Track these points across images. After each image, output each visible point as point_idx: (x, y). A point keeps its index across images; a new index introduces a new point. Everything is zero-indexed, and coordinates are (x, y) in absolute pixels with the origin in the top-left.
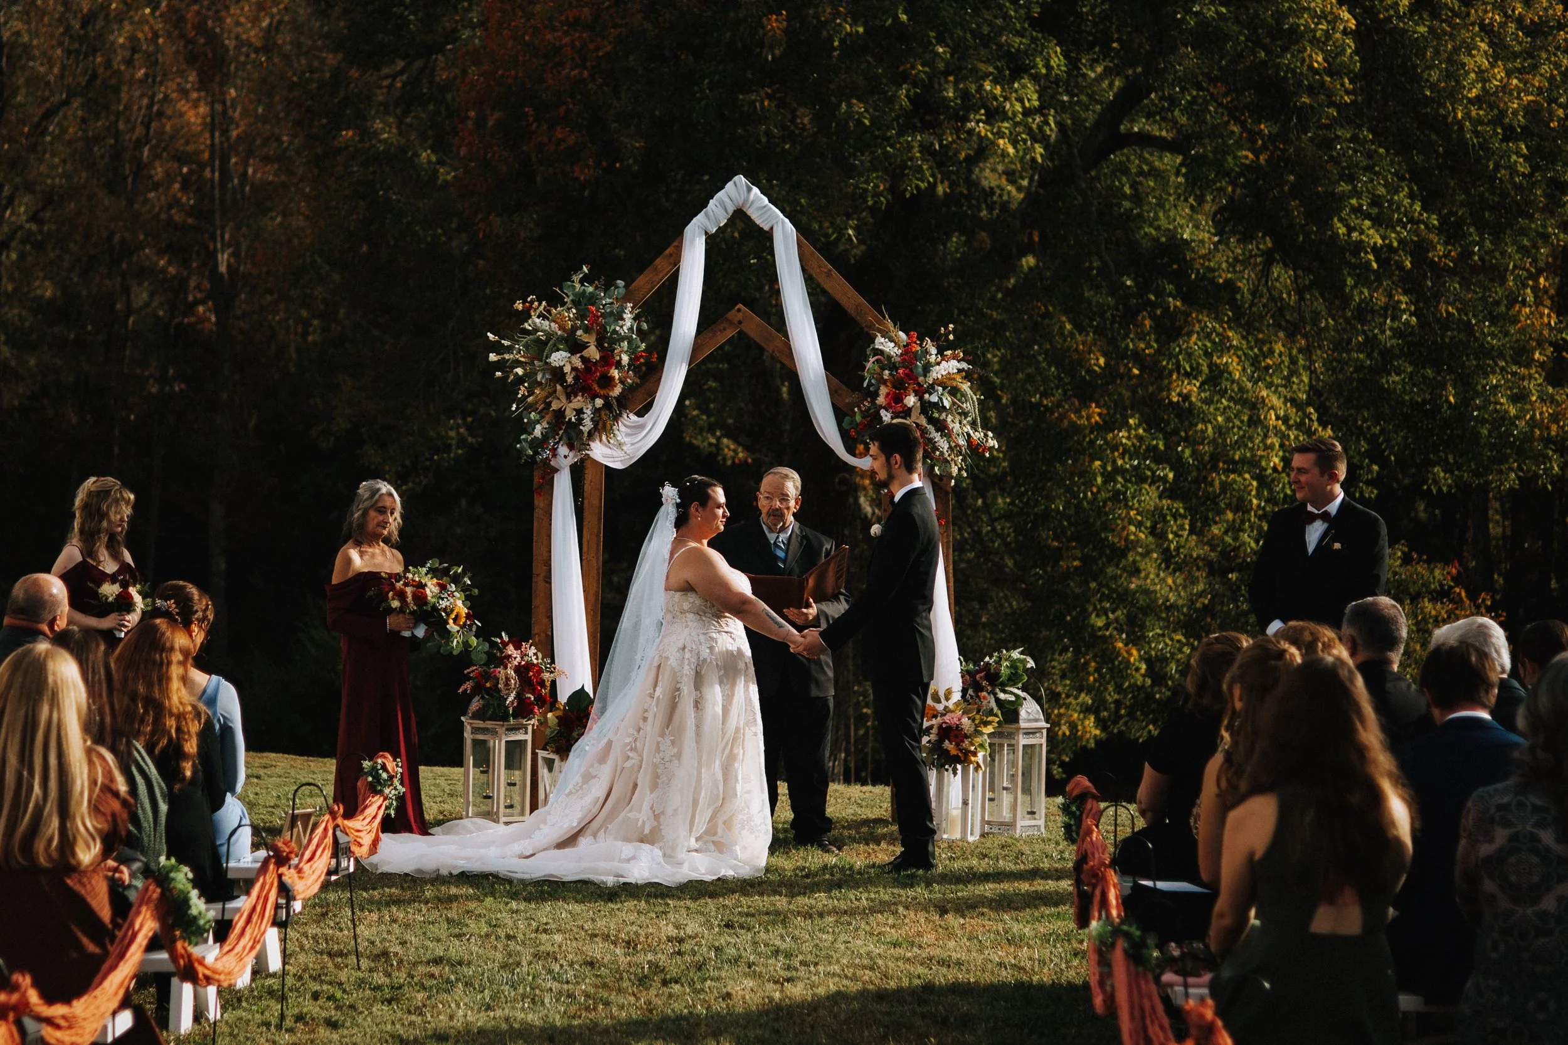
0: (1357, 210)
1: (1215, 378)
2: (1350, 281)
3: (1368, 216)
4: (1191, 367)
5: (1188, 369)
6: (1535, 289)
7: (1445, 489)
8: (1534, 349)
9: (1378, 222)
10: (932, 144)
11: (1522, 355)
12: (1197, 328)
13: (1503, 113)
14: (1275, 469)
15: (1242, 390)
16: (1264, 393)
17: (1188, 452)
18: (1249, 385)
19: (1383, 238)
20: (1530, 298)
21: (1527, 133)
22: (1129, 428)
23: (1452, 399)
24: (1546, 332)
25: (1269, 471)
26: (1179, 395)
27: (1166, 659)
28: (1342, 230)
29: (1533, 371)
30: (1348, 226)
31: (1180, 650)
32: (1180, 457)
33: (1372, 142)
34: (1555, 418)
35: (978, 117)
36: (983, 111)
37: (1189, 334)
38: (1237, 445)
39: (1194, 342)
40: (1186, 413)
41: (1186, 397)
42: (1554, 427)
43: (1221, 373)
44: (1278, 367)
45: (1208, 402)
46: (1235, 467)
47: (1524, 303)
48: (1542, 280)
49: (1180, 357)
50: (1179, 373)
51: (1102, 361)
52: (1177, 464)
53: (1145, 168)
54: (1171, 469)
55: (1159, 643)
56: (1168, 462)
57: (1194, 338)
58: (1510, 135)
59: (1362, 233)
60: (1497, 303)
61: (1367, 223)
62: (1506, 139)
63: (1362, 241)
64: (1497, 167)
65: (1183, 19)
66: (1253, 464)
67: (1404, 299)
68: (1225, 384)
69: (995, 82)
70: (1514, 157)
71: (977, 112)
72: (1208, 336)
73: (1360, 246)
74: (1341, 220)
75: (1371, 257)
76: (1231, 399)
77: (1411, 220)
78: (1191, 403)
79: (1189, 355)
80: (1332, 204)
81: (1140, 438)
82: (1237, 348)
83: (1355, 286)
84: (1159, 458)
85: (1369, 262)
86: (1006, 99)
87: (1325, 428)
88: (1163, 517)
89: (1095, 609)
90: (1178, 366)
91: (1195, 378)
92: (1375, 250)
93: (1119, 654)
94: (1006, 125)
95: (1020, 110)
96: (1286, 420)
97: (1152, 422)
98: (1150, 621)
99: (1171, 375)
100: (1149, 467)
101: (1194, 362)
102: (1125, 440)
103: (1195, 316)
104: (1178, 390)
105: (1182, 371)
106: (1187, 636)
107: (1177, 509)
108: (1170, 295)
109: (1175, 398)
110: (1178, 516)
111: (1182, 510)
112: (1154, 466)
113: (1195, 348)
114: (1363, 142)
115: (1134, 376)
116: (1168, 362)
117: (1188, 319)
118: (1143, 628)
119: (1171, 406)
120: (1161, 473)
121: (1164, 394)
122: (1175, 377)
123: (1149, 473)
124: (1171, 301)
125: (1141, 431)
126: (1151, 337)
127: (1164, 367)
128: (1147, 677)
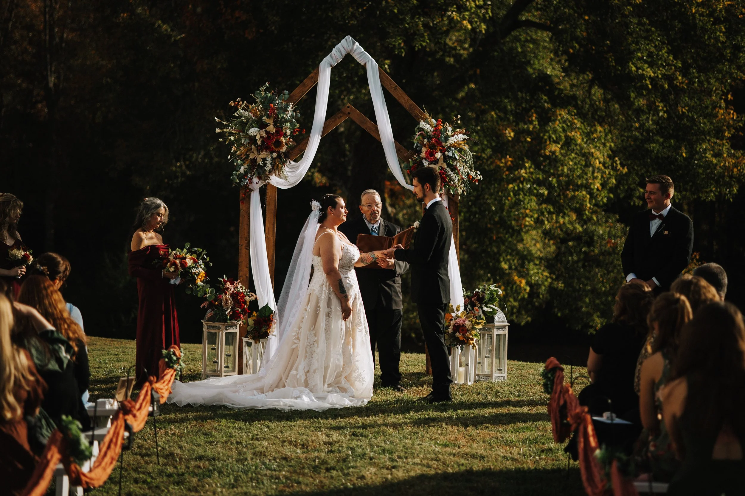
0: (641, 59)
1: (568, 143)
2: (633, 95)
3: (646, 62)
4: (556, 137)
5: (555, 138)
6: (726, 100)
7: (677, 201)
8: (725, 131)
9: (651, 65)
10: (429, 23)
11: (718, 133)
12: (559, 118)
13: (715, 10)
14: (598, 189)
15: (582, 148)
16: (593, 150)
17: (555, 180)
18: (585, 146)
19: (654, 73)
20: (723, 105)
21: (726, 20)
22: (526, 168)
23: (684, 155)
24: (731, 122)
25: (595, 191)
26: (550, 152)
27: (539, 285)
28: (634, 69)
29: (724, 141)
30: (636, 67)
31: (546, 280)
32: (550, 183)
33: (649, 25)
34: (736, 165)
35: (452, 9)
36: (455, 6)
37: (555, 121)
38: (579, 177)
39: (557, 125)
40: (553, 160)
41: (554, 153)
42: (735, 170)
43: (571, 139)
44: (599, 138)
45: (564, 155)
46: (578, 187)
47: (720, 107)
48: (729, 96)
49: (551, 132)
50: (550, 141)
51: (512, 134)
52: (550, 187)
53: (529, 38)
54: (547, 189)
55: (535, 277)
56: (545, 186)
57: (557, 122)
58: (717, 22)
59: (643, 70)
60: (707, 107)
61: (646, 65)
62: (714, 24)
63: (643, 74)
64: (709, 38)
66: (587, 187)
67: (661, 105)
68: (573, 146)
70: (718, 33)
71: (452, 7)
72: (564, 122)
73: (643, 77)
74: (633, 64)
75: (648, 82)
76: (576, 154)
77: (668, 64)
78: (556, 156)
79: (555, 131)
80: (629, 55)
81: (532, 173)
82: (579, 129)
83: (636, 97)
84: (540, 183)
85: (647, 85)
87: (623, 168)
88: (542, 213)
89: (504, 260)
90: (550, 137)
91: (559, 144)
92: (650, 77)
93: (515, 283)
94: (467, 13)
95: (474, 6)
96: (604, 164)
97: (537, 166)
98: (531, 266)
99: (546, 142)
100: (535, 189)
101: (558, 135)
102: (524, 175)
103: (558, 112)
104: (549, 149)
105: (552, 140)
106: (550, 273)
107: (550, 209)
108: (545, 101)
109: (548, 154)
110: (550, 213)
111: (552, 210)
112: (538, 188)
113: (558, 128)
114: (644, 25)
115: (528, 142)
116: (544, 135)
117: (554, 114)
118: (528, 270)
119: (546, 157)
120: (541, 191)
121: (543, 151)
122: (548, 142)
123: (535, 191)
124: (546, 105)
125: (532, 170)
126: (536, 123)
127: (542, 138)
128: (530, 294)
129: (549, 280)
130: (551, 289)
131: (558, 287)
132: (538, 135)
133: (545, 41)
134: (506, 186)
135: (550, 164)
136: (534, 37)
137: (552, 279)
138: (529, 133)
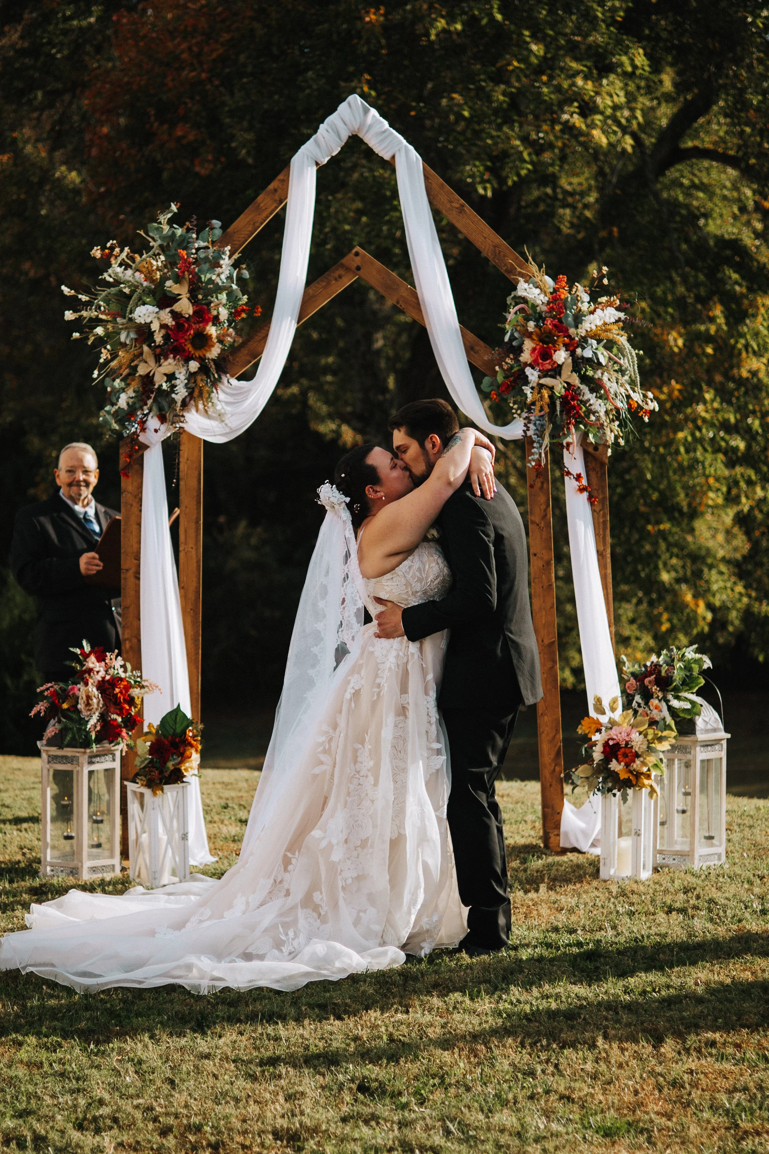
4: (758, 345)
5: (756, 348)
12: (763, 310)
17: (757, 422)
22: (705, 402)
26: (749, 371)
27: (728, 609)
31: (740, 600)
32: (749, 429)
35: (572, 109)
36: (576, 104)
37: (755, 316)
39: (760, 322)
40: (754, 387)
41: (754, 373)
49: (748, 337)
50: (747, 352)
51: (680, 342)
52: (748, 434)
53: (697, 181)
54: (743, 438)
55: (721, 593)
56: (738, 432)
57: (760, 319)
65: (753, 23)
69: (586, 78)
71: (571, 105)
78: (759, 380)
79: (756, 334)
81: (717, 411)
84: (731, 428)
86: (597, 93)
88: (736, 483)
89: (666, 566)
90: (747, 346)
91: (763, 357)
93: (687, 606)
94: (598, 117)
95: (610, 103)
97: (726, 397)
98: (714, 575)
99: (740, 354)
100: (723, 439)
101: (761, 342)
102: (703, 414)
103: (760, 300)
104: (748, 367)
105: (750, 349)
106: (745, 587)
107: (749, 477)
108: (736, 283)
109: (745, 374)
110: (750, 483)
111: (754, 477)
112: (727, 437)
113: (761, 328)
115: (707, 356)
116: (737, 342)
117: (753, 304)
118: (707, 582)
119: (741, 382)
120: (733, 443)
121: (735, 371)
122: (744, 354)
123: (723, 444)
124: (737, 288)
125: (716, 405)
126: (721, 320)
127: (734, 347)
128: (711, 625)
129: (745, 600)
130: (748, 615)
131: (759, 613)
132: (726, 343)
133: (725, 187)
134: (671, 436)
135: (746, 393)
136: (705, 180)
137: (749, 596)
138: (708, 339)
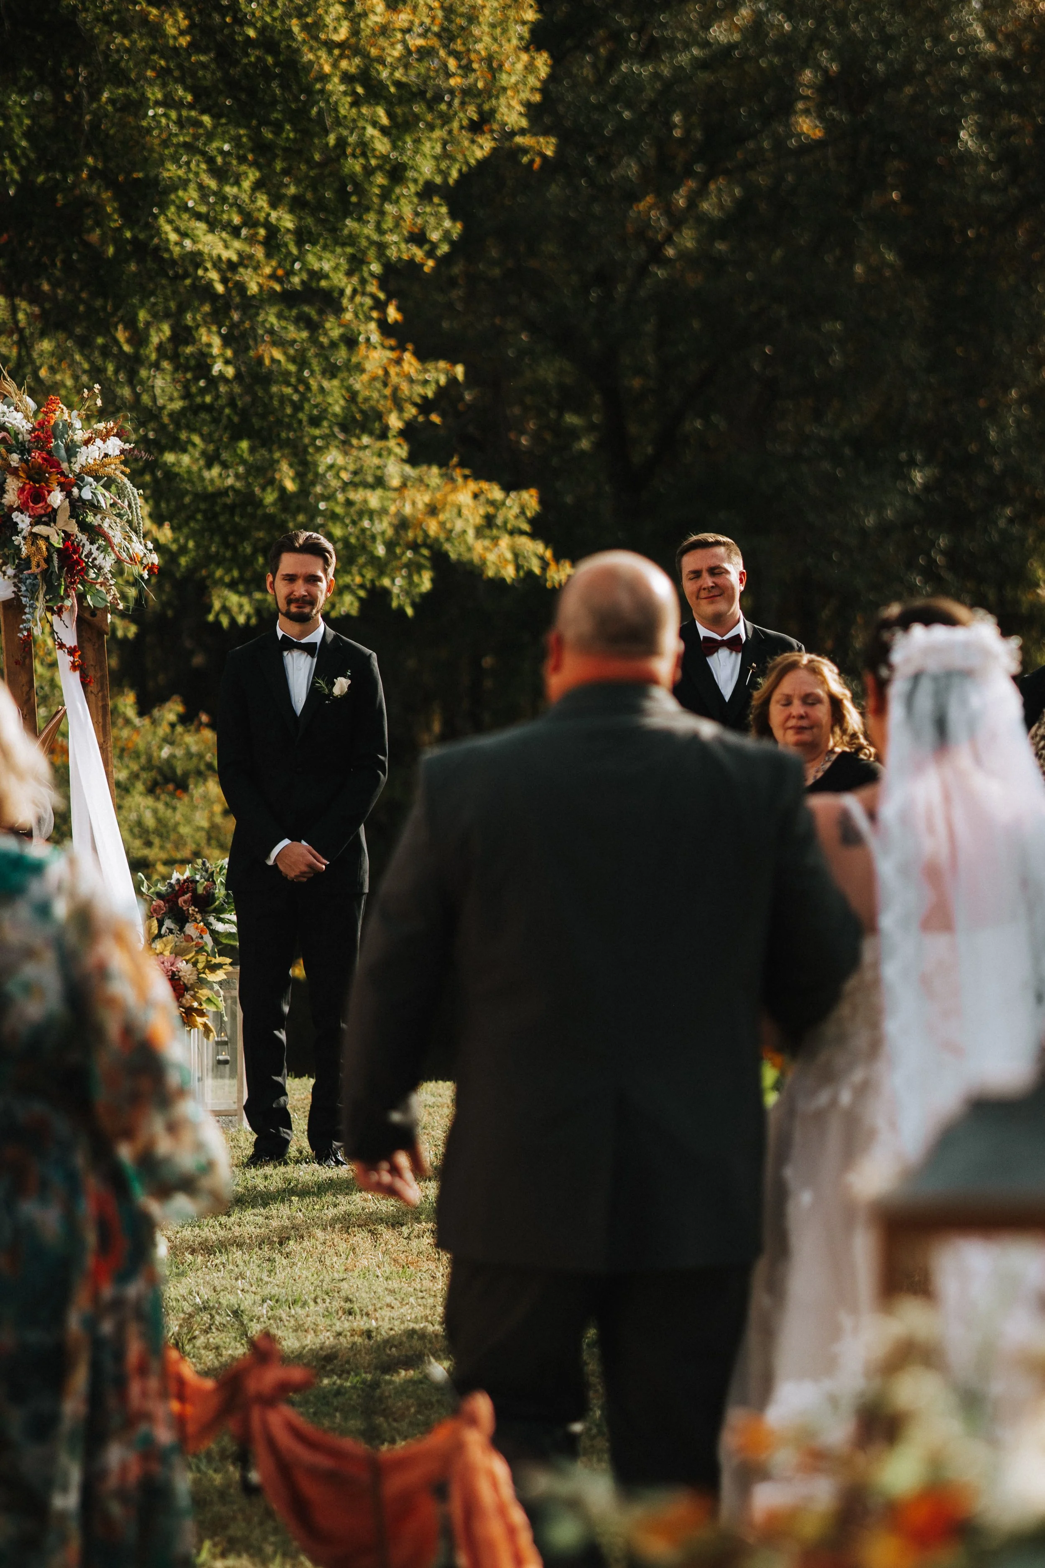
3: (199, 217)
6: (385, 327)
8: (387, 413)
9: (213, 225)
11: (371, 420)
20: (376, 336)
23: (289, 485)
24: (405, 387)
28: (173, 237)
29: (392, 443)
30: (177, 230)
33: (191, 107)
34: (433, 510)
42: (433, 523)
47: (368, 344)
48: (392, 311)
60: (334, 346)
61: (202, 226)
62: (360, 102)
63: (200, 253)
70: (374, 131)
73: (196, 259)
74: (170, 222)
75: (214, 275)
85: (210, 284)
87: (160, 525)
92: (217, 263)
114: (178, 105)
